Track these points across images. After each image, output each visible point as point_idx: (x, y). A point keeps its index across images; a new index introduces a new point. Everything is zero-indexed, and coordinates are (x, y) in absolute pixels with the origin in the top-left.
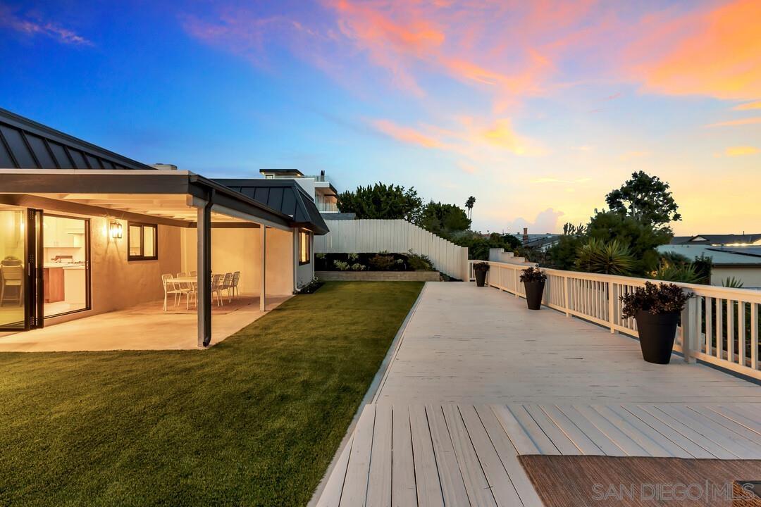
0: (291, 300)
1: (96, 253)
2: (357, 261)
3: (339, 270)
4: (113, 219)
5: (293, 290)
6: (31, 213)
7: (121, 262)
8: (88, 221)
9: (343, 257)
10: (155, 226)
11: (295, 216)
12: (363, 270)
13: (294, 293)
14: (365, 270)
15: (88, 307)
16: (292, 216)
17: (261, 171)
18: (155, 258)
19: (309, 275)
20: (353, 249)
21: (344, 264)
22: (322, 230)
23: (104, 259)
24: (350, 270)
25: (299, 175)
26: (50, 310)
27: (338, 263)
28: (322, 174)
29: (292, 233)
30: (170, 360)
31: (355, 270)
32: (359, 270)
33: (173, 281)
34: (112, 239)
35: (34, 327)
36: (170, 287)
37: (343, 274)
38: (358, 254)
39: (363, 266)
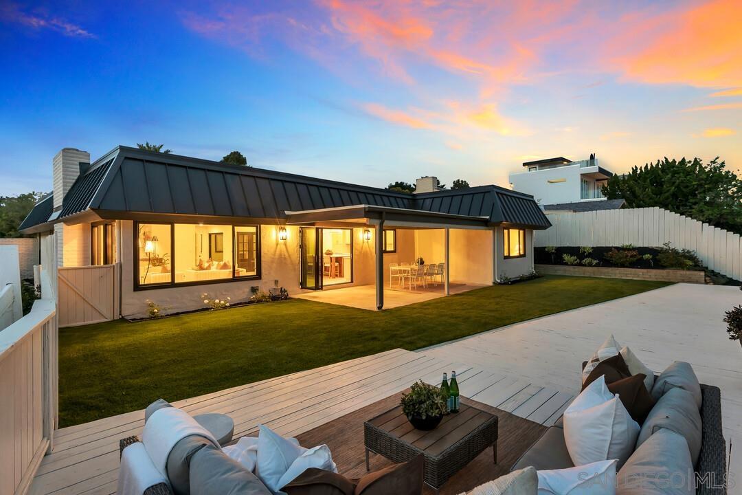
0: (488, 288)
1: (356, 249)
2: (590, 255)
3: (566, 264)
4: (366, 228)
5: (492, 280)
6: (317, 230)
7: (371, 254)
8: (352, 230)
9: (574, 251)
10: (395, 230)
11: (491, 218)
12: (594, 266)
13: (494, 283)
14: (597, 265)
15: (352, 282)
16: (488, 217)
17: (524, 164)
18: (395, 251)
20: (588, 242)
21: (573, 258)
22: (545, 224)
23: (361, 252)
24: (580, 264)
25: (565, 163)
26: (327, 281)
27: (566, 257)
28: (592, 157)
29: (491, 232)
31: (585, 265)
32: (590, 265)
33: (397, 268)
34: (366, 241)
35: (319, 289)
36: (395, 272)
37: (571, 268)
38: (593, 248)
39: (595, 262)
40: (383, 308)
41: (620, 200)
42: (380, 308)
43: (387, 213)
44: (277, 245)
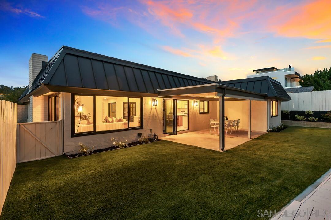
0: (265, 134)
1: (190, 111)
2: (312, 115)
3: (298, 120)
4: (195, 100)
5: (267, 129)
6: (174, 100)
7: (197, 114)
8: (188, 101)
9: (302, 113)
10: (208, 101)
11: (268, 94)
12: (316, 121)
13: (267, 131)
14: (318, 121)
15: (188, 129)
16: (266, 94)
17: (254, 71)
18: (208, 113)
19: (278, 122)
20: (310, 108)
21: (302, 117)
22: (288, 98)
23: (192, 113)
24: (307, 120)
25: (275, 70)
27: (298, 117)
28: (290, 67)
29: (266, 102)
30: (209, 153)
31: (310, 121)
32: (314, 121)
33: (213, 122)
34: (195, 107)
37: (302, 123)
38: (313, 111)
39: (317, 119)
40: (225, 149)
41: (311, 87)
42: (222, 149)
43: (227, 89)
44: (152, 109)
